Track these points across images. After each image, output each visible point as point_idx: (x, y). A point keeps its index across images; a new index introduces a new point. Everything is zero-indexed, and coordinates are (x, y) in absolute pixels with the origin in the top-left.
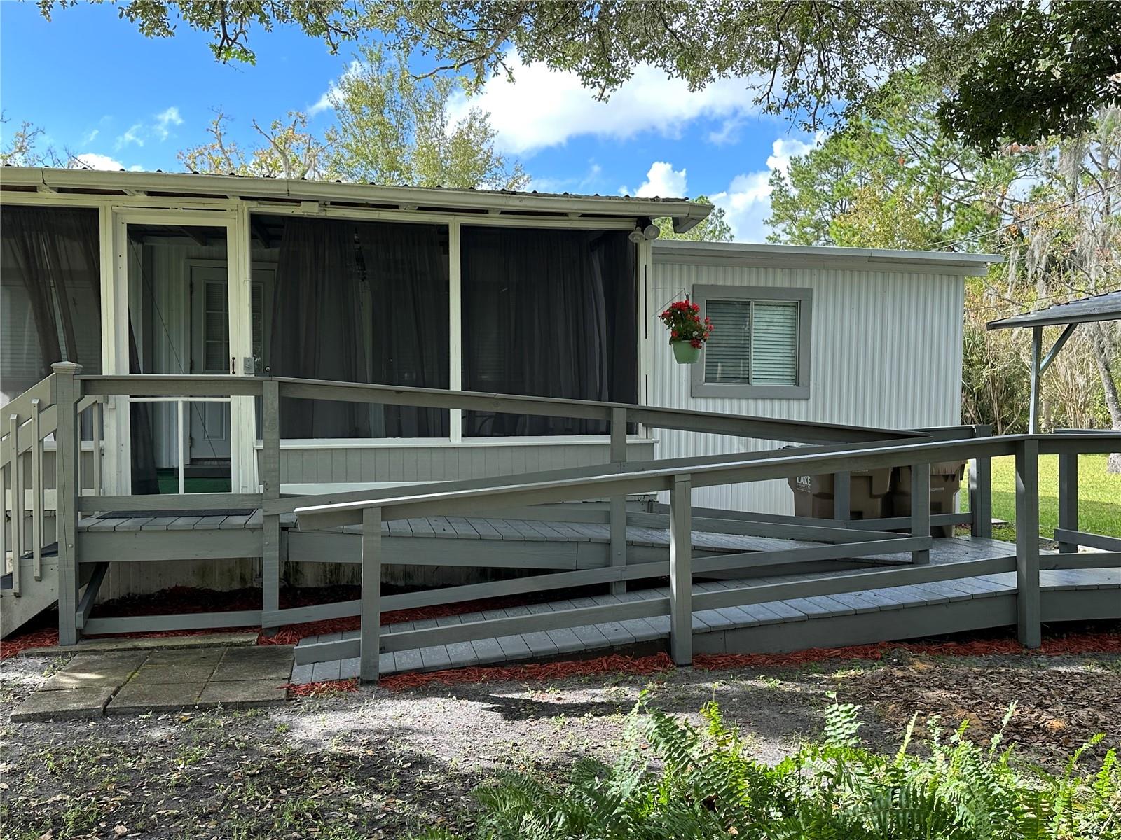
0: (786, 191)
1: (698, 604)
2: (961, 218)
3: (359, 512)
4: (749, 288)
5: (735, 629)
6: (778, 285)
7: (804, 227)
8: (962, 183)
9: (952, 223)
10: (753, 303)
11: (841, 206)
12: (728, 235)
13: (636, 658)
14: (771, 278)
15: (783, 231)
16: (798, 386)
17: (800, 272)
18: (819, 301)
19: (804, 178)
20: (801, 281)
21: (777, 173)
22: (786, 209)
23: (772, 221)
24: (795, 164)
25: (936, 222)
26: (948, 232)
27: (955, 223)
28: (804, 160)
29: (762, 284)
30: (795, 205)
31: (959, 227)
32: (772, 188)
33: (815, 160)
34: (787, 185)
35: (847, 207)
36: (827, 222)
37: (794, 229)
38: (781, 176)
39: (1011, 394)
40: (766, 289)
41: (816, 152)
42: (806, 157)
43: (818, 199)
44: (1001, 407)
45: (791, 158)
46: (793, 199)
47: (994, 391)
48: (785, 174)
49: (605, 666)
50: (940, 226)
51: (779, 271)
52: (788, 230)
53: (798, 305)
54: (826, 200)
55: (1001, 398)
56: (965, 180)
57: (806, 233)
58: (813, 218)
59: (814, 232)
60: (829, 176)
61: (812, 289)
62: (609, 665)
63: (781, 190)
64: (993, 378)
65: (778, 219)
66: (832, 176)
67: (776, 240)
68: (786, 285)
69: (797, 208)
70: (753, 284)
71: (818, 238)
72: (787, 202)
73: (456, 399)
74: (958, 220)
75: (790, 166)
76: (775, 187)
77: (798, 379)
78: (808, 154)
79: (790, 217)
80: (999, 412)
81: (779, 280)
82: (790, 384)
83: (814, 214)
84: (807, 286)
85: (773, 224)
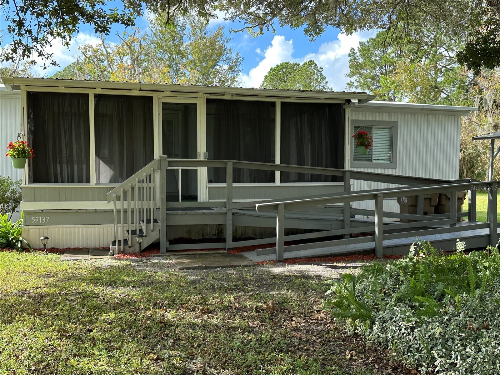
0: (357, 60)
1: (385, 239)
2: (447, 76)
3: (277, 206)
4: (372, 121)
5: (396, 246)
6: (384, 120)
7: (366, 79)
8: (448, 58)
9: (443, 79)
10: (373, 127)
11: (385, 68)
12: (324, 81)
13: (364, 256)
14: (381, 116)
15: (355, 80)
16: (392, 163)
17: (393, 114)
18: (401, 126)
19: (367, 53)
20: (393, 118)
21: (353, 50)
22: (357, 69)
23: (349, 75)
24: (362, 46)
25: (434, 78)
26: (441, 82)
27: (445, 79)
28: (366, 43)
29: (377, 119)
30: (362, 67)
31: (446, 81)
32: (350, 58)
33: (372, 44)
34: (358, 56)
35: (388, 68)
36: (378, 76)
37: (361, 80)
38: (355, 52)
39: (473, 166)
40: (379, 121)
41: (373, 39)
42: (368, 42)
43: (374, 65)
44: (467, 172)
45: (360, 42)
46: (360, 64)
47: (464, 164)
48: (356, 51)
49: (354, 258)
50: (436, 80)
51: (384, 114)
52: (358, 80)
53: (392, 129)
54: (378, 65)
55: (467, 168)
56: (450, 57)
57: (367, 82)
58: (371, 74)
59: (371, 81)
60: (379, 52)
61: (398, 122)
62: (355, 258)
63: (354, 59)
64: (464, 158)
65: (353, 74)
66: (380, 52)
67: (351, 85)
68: (387, 120)
69: (363, 68)
70: (374, 119)
71: (373, 84)
72: (358, 65)
73: (278, 167)
74: (446, 77)
75: (359, 47)
76: (352, 58)
77: (392, 159)
78: (368, 40)
79: (359, 73)
80: (467, 175)
81: (384, 117)
82: (388, 162)
83: (372, 72)
84: (396, 120)
85: (350, 76)
